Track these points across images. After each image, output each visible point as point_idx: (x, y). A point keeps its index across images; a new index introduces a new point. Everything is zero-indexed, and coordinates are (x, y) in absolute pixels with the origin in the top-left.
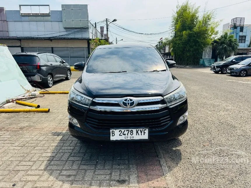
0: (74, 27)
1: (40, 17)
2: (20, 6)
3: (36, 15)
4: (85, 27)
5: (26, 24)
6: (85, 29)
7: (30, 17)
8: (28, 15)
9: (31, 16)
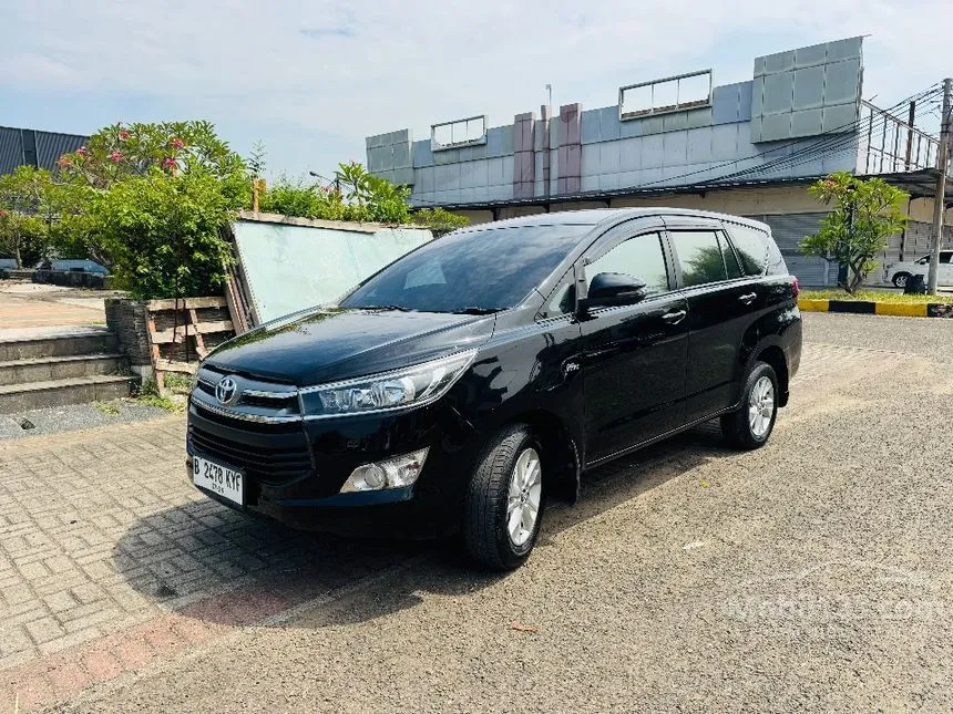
0: (793, 136)
1: (677, 116)
2: (622, 90)
3: (666, 113)
4: (841, 130)
5: (630, 147)
6: (842, 137)
7: (646, 123)
8: (643, 117)
9: (648, 117)
